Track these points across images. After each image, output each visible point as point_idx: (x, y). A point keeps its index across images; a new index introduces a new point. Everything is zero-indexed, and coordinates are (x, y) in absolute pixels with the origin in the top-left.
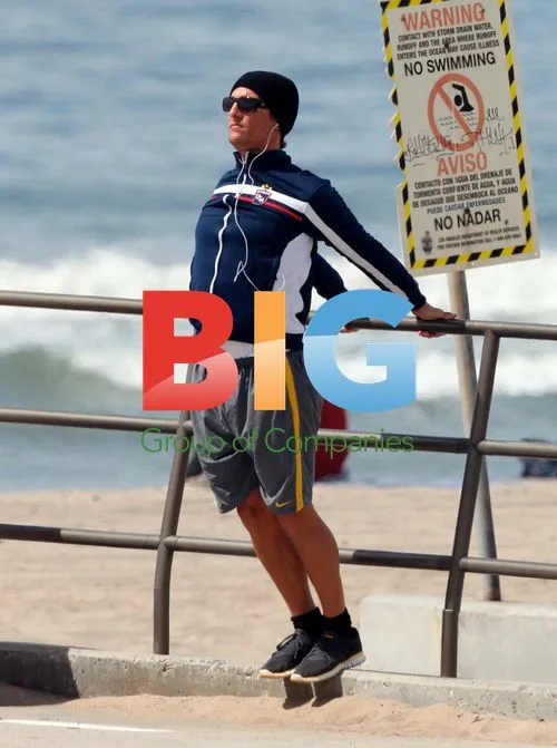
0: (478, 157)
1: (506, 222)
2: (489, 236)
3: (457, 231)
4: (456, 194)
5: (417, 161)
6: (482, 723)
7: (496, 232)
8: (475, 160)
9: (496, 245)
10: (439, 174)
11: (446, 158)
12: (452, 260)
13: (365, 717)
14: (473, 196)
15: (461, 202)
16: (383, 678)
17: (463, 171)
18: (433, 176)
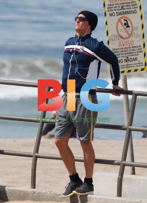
0: (131, 41)
1: (139, 61)
2: (134, 65)
3: (124, 63)
4: (124, 52)
5: (112, 42)
7: (136, 64)
8: (130, 42)
9: (136, 68)
10: (119, 47)
11: (121, 41)
12: (123, 72)
14: (129, 53)
15: (125, 55)
16: (100, 197)
17: (126, 46)
18: (117, 47)
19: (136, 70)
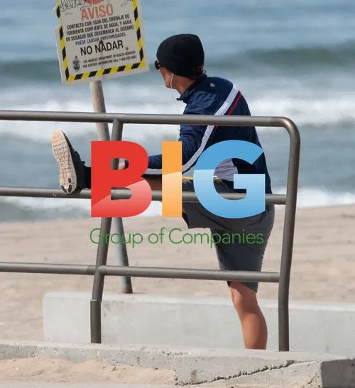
0: (107, 7)
1: (127, 49)
2: (116, 58)
3: (95, 55)
4: (93, 31)
5: (67, 11)
6: (118, 372)
7: (120, 55)
8: (105, 9)
9: (121, 64)
10: (82, 20)
11: (86, 9)
12: (93, 74)
13: (43, 371)
14: (104, 32)
15: (97, 37)
16: (54, 345)
17: (98, 17)
18: (78, 21)
19: (121, 69)
